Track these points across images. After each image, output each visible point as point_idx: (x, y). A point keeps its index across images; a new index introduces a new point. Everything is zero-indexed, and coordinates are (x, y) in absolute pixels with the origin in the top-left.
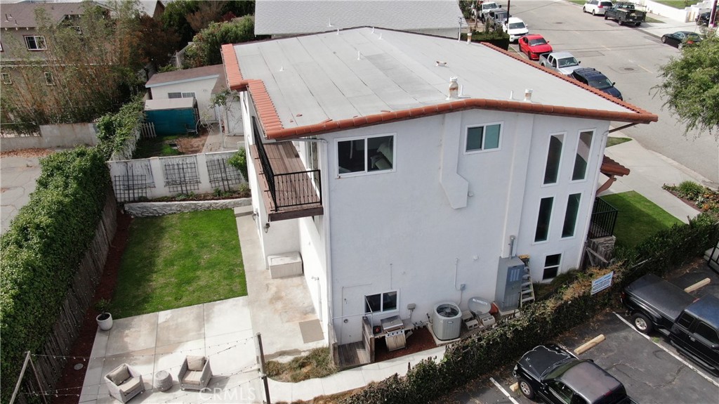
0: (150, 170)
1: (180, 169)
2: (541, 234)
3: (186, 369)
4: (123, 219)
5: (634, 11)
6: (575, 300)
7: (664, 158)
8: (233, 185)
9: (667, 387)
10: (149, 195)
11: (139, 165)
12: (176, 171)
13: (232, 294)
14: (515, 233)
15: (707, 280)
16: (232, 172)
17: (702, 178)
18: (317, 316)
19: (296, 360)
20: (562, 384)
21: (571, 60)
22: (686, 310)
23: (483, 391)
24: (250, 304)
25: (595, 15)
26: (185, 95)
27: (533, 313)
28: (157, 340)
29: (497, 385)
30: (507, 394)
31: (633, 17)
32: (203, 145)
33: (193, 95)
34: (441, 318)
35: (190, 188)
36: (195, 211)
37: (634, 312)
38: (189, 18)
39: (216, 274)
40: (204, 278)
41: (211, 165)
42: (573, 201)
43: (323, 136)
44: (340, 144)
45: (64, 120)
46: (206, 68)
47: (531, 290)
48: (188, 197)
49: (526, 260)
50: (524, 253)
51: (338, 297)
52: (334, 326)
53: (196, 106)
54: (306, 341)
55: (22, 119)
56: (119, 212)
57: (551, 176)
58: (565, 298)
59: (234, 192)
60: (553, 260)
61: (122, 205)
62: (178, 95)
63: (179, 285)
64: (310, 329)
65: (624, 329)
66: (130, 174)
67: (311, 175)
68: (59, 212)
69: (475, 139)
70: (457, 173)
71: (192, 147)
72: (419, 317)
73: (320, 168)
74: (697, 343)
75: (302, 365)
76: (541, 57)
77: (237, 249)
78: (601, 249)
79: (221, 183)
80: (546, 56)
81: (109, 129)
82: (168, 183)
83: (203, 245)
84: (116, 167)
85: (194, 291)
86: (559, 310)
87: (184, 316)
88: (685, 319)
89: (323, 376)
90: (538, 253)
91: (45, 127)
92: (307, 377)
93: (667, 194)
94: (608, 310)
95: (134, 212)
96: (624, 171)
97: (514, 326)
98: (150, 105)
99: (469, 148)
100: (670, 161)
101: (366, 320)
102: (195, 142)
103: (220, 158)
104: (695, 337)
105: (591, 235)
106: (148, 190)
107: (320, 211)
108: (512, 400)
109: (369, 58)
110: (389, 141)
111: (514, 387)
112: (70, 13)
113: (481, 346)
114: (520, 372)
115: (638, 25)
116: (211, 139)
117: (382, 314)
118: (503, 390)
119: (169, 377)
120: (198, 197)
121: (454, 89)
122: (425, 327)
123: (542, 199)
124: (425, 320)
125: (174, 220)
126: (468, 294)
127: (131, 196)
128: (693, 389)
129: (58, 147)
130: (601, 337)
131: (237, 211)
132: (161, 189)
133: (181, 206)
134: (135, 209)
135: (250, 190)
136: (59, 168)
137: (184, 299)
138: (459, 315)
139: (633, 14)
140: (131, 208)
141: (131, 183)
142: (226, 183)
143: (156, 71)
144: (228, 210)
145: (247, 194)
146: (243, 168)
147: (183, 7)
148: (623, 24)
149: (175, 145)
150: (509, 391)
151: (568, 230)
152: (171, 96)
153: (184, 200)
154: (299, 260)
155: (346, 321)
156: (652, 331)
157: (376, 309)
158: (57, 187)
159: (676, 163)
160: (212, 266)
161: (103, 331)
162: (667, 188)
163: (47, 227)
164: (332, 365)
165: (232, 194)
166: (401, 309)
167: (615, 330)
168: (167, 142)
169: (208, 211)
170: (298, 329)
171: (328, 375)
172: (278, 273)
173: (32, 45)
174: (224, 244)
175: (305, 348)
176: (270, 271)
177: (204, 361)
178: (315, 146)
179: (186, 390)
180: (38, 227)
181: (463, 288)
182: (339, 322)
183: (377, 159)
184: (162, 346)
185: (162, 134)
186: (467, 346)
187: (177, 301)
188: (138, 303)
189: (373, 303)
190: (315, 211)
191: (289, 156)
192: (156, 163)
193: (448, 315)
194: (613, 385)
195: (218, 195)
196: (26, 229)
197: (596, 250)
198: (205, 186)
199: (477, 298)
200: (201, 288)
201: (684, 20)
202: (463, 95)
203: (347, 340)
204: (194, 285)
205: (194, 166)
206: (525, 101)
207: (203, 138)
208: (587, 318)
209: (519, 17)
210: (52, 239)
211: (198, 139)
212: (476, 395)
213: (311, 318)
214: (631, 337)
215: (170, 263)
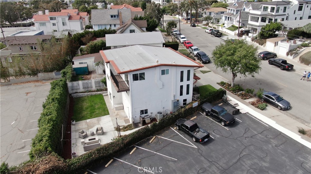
0: (78, 85)
1: (87, 84)
2: (181, 94)
3: (97, 130)
4: (71, 98)
5: (219, 32)
6: (189, 109)
7: (219, 76)
8: (102, 88)
9: (209, 126)
10: (78, 92)
11: (75, 83)
12: (86, 84)
13: (105, 114)
14: (175, 94)
15: (222, 104)
16: (101, 84)
17: (228, 80)
18: (128, 118)
19: (124, 127)
20: (185, 125)
21: (197, 49)
22: (212, 109)
23: (168, 129)
24: (110, 116)
25: (208, 33)
26: (84, 63)
27: (179, 112)
28: (88, 126)
29: (172, 128)
30: (174, 130)
31: (218, 34)
32: (91, 77)
33: (86, 63)
34: (158, 115)
35: (90, 89)
36: (92, 96)
37: (203, 110)
38: (82, 39)
39: (100, 110)
40: (97, 111)
41: (96, 82)
42: (188, 86)
43: (129, 73)
44: (133, 75)
45: (45, 71)
46: (90, 55)
47: (180, 108)
48: (89, 92)
49: (178, 101)
50: (178, 99)
51: (134, 111)
52: (133, 118)
53: (88, 66)
54: (126, 123)
55: (32, 71)
56: (70, 96)
57: (182, 80)
58: (186, 108)
59: (102, 90)
60: (185, 100)
61: (71, 94)
62: (82, 63)
63: (91, 113)
64: (127, 121)
65: (201, 115)
66: (73, 86)
67: (126, 82)
68: (61, 95)
69: (163, 72)
70: (160, 80)
71: (88, 78)
72: (153, 116)
73: (129, 80)
74: (215, 115)
75: (126, 128)
76: (189, 48)
77: (105, 104)
78: (195, 97)
79: (98, 87)
80: (190, 48)
81: (65, 74)
82: (83, 88)
83: (95, 104)
84: (69, 84)
85: (95, 115)
86: (185, 111)
87: (94, 120)
88: (212, 110)
89: (131, 130)
90: (181, 99)
91: (39, 74)
92: (127, 130)
93: (217, 85)
94: (198, 111)
95: (74, 96)
96: (199, 79)
97: (175, 114)
98: (74, 66)
99: (162, 74)
100: (221, 76)
101: (140, 116)
102: (88, 76)
103: (98, 80)
104: (214, 114)
105: (193, 94)
106: (78, 90)
107: (129, 90)
108: (175, 131)
109: (138, 54)
110: (144, 74)
111: (175, 128)
112: (44, 39)
113: (167, 119)
114: (176, 124)
115: (220, 36)
116: (93, 75)
117: (145, 115)
118: (173, 129)
119: (93, 132)
120: (92, 92)
121: (158, 62)
122: (155, 118)
123: (181, 86)
124: (155, 116)
125: (86, 98)
126: (165, 109)
127: (73, 92)
128: (214, 126)
129: (43, 80)
130: (196, 117)
131: (103, 95)
132: (82, 90)
133: (88, 94)
134: (75, 95)
135: (107, 89)
136: (57, 84)
137: (93, 116)
138: (163, 114)
139: (219, 33)
140: (73, 95)
141: (73, 88)
142: (100, 87)
143: (74, 56)
144: (101, 95)
145: (106, 90)
146: (105, 83)
147: (79, 35)
148: (216, 36)
149: (83, 78)
150: (174, 129)
151: (188, 93)
152: (80, 63)
153: (88, 92)
154: (122, 105)
155: (136, 117)
156: (207, 115)
157: (143, 114)
158: (58, 89)
159: (222, 77)
160: (99, 108)
161: (73, 125)
162: (218, 83)
163: (59, 98)
164: (133, 127)
165: (101, 90)
166: (149, 113)
167: (200, 115)
168: (80, 77)
169: (95, 95)
170: (124, 121)
171: (132, 129)
172: (117, 109)
173: (32, 48)
174: (101, 103)
175: (126, 125)
176: (115, 109)
177: (102, 128)
178: (127, 75)
179: (98, 135)
180: (57, 98)
181: (164, 108)
182: (134, 117)
183: (142, 78)
184: (90, 127)
185: (78, 75)
186: (164, 119)
187: (91, 117)
188: (81, 118)
189: (142, 112)
190: (127, 90)
191: (119, 78)
192: (80, 82)
193: (160, 114)
194: (194, 123)
195: (98, 90)
196: (54, 99)
197: (194, 97)
198: (94, 88)
199: (167, 110)
200: (97, 114)
201: (234, 35)
202: (159, 63)
203: (136, 122)
204: (95, 113)
205: (91, 83)
206: (174, 64)
207: (90, 75)
208: (193, 113)
209: (184, 35)
210: (60, 101)
211: (89, 76)
212: (167, 130)
213: (127, 118)
214: (202, 116)
215: (87, 108)
